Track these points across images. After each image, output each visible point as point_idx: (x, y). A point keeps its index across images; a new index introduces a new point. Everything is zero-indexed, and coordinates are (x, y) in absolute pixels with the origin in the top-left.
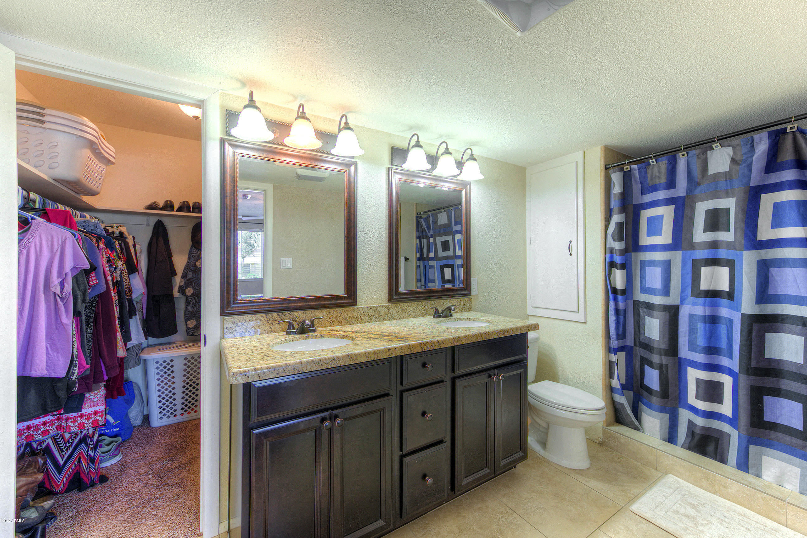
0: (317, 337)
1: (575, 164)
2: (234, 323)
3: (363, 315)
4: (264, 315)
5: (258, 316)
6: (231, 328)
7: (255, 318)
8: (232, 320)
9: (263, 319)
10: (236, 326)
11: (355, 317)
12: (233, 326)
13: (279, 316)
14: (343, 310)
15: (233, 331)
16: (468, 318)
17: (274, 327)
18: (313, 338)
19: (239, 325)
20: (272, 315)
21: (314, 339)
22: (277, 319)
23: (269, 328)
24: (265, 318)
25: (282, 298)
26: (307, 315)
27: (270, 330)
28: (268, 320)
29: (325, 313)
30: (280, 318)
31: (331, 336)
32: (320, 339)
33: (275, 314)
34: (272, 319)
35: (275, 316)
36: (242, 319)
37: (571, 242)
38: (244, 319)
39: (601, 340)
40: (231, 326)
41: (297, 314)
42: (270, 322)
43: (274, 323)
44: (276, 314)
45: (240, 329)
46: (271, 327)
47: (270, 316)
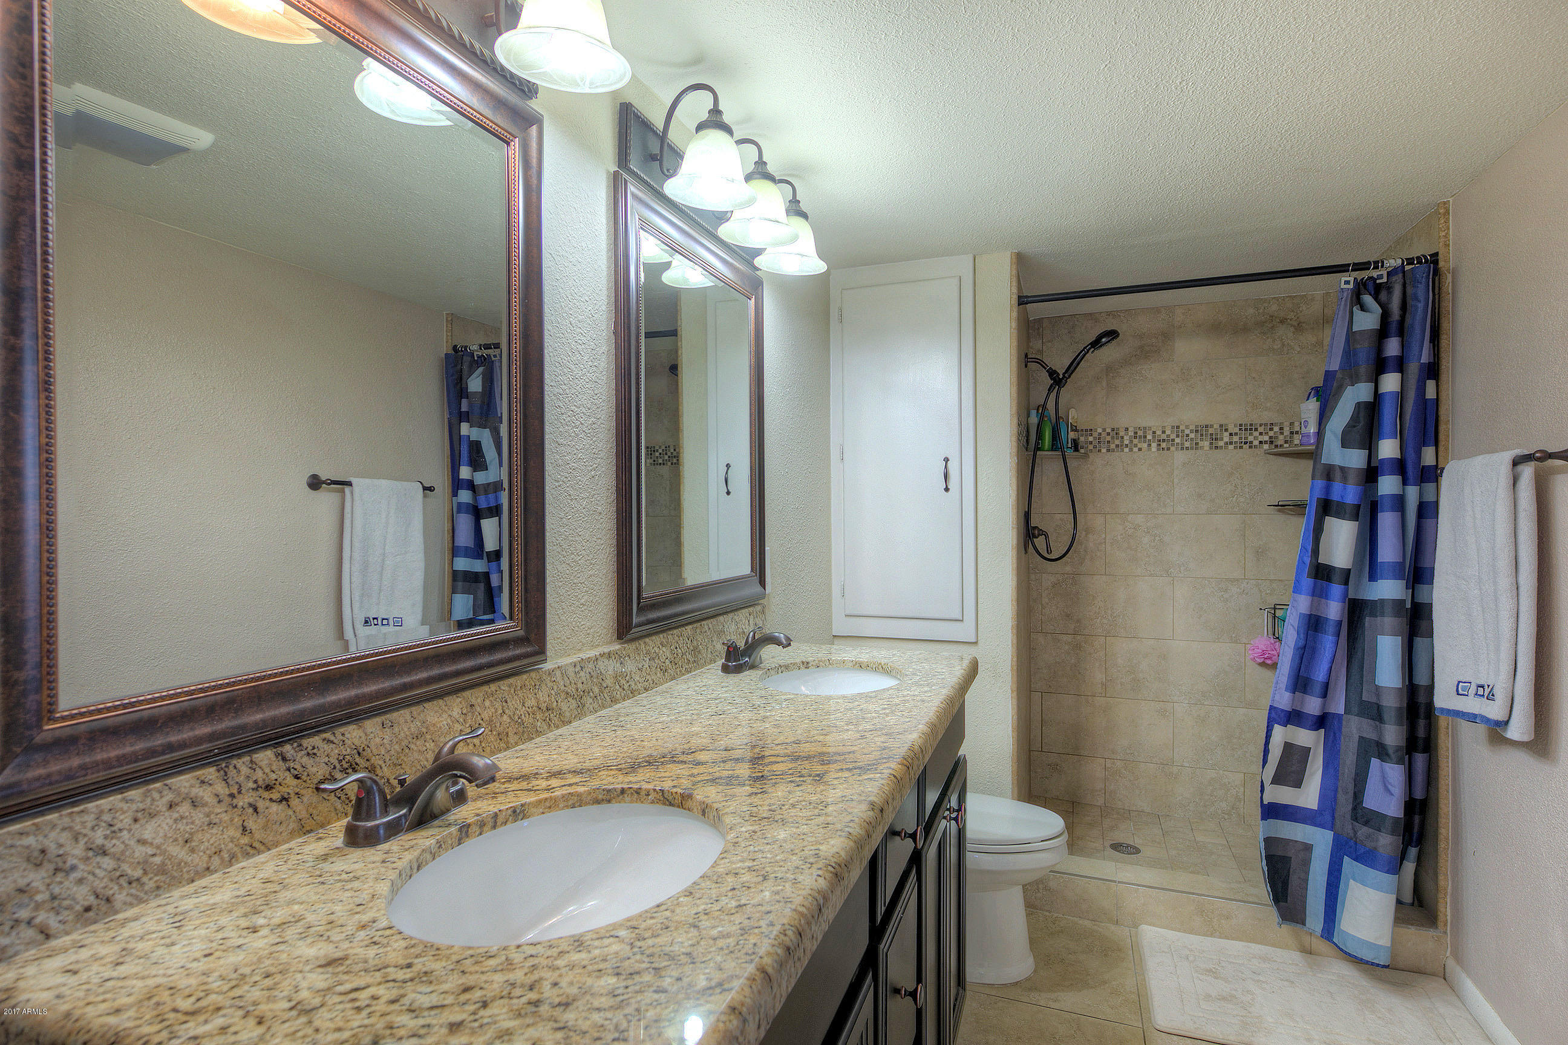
0: (500, 820)
1: (956, 281)
2: (38, 858)
3: (563, 695)
4: (210, 773)
5: (184, 782)
6: (21, 891)
7: (169, 797)
8: (30, 841)
9: (205, 794)
10: (57, 870)
11: (543, 706)
12: (37, 878)
13: (284, 759)
14: (510, 686)
15: (38, 907)
16: (803, 663)
17: (261, 821)
18: (485, 829)
19: (71, 861)
20: (253, 766)
21: (489, 834)
22: (273, 776)
23: (238, 834)
24: (221, 788)
25: (292, 672)
26: (396, 730)
27: (245, 840)
28: (232, 796)
29: (456, 712)
30: (289, 770)
31: (551, 805)
32: (509, 825)
33: (265, 757)
34: (251, 785)
35: (264, 764)
36: (90, 819)
37: (947, 460)
38: (107, 817)
39: (1009, 678)
40: (22, 883)
41: (360, 733)
42: (242, 801)
43: (261, 805)
44: (270, 753)
45: (80, 881)
46: (251, 824)
47: (245, 770)
